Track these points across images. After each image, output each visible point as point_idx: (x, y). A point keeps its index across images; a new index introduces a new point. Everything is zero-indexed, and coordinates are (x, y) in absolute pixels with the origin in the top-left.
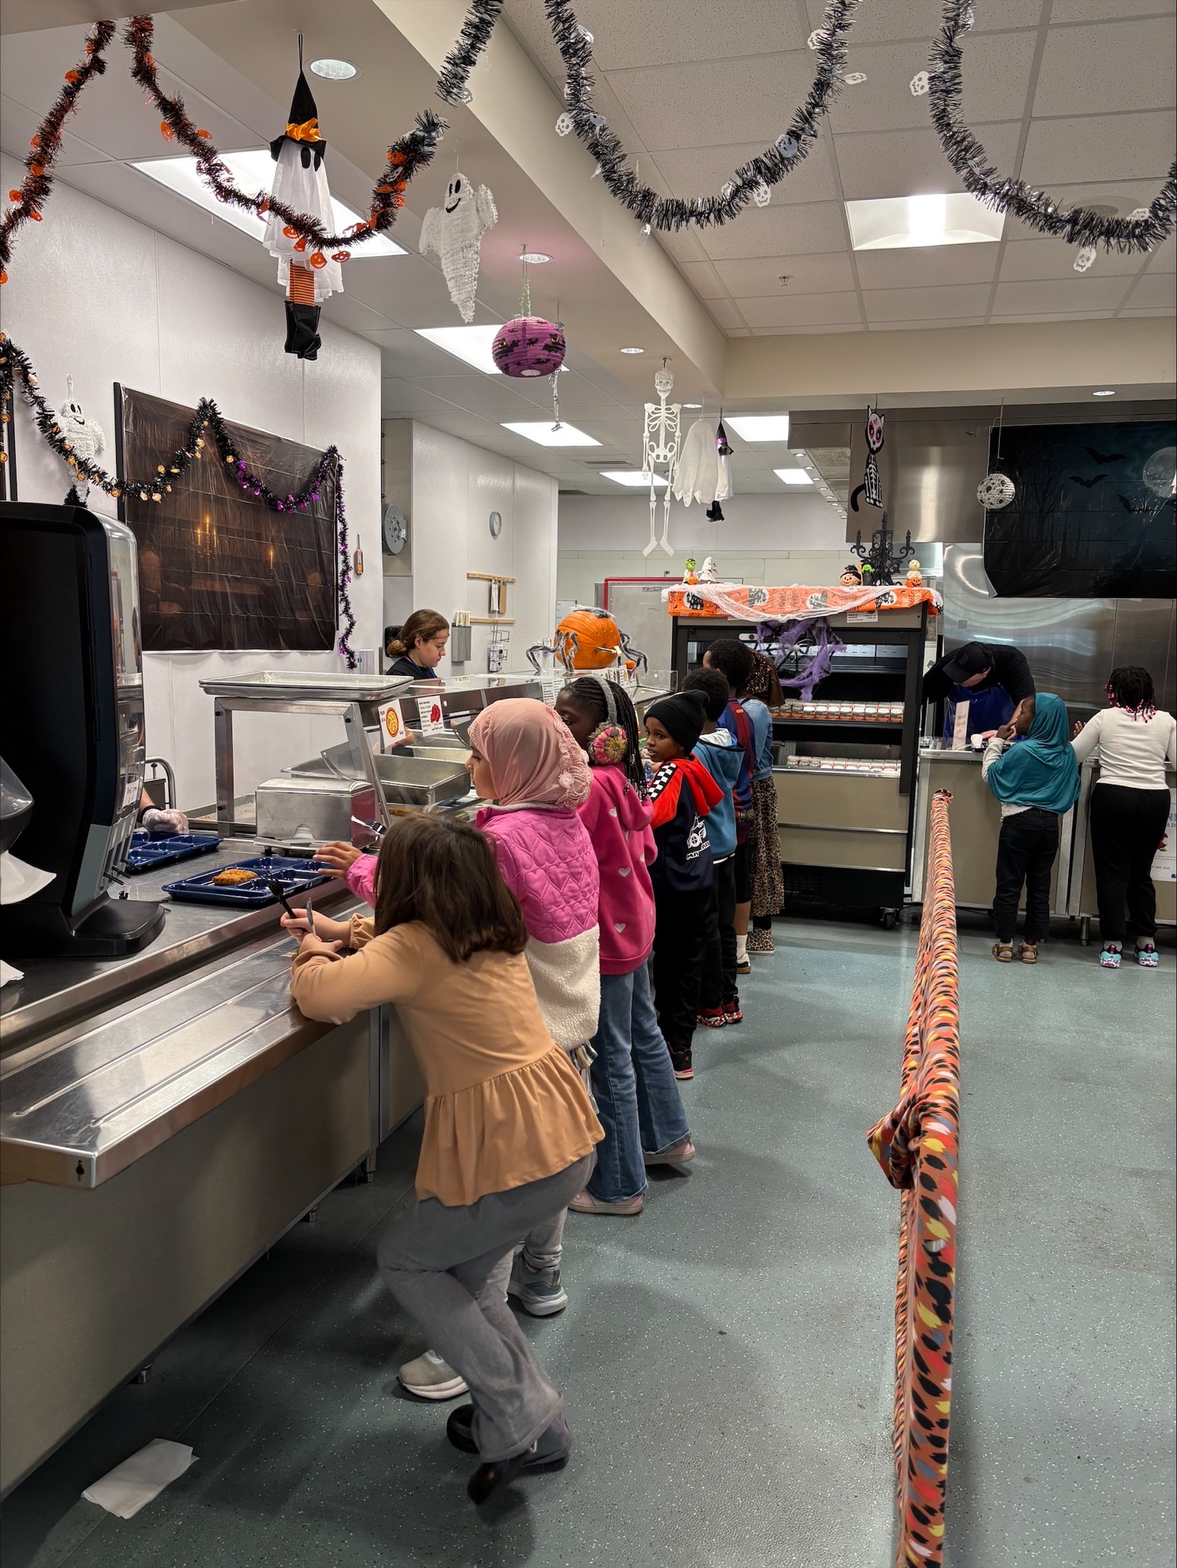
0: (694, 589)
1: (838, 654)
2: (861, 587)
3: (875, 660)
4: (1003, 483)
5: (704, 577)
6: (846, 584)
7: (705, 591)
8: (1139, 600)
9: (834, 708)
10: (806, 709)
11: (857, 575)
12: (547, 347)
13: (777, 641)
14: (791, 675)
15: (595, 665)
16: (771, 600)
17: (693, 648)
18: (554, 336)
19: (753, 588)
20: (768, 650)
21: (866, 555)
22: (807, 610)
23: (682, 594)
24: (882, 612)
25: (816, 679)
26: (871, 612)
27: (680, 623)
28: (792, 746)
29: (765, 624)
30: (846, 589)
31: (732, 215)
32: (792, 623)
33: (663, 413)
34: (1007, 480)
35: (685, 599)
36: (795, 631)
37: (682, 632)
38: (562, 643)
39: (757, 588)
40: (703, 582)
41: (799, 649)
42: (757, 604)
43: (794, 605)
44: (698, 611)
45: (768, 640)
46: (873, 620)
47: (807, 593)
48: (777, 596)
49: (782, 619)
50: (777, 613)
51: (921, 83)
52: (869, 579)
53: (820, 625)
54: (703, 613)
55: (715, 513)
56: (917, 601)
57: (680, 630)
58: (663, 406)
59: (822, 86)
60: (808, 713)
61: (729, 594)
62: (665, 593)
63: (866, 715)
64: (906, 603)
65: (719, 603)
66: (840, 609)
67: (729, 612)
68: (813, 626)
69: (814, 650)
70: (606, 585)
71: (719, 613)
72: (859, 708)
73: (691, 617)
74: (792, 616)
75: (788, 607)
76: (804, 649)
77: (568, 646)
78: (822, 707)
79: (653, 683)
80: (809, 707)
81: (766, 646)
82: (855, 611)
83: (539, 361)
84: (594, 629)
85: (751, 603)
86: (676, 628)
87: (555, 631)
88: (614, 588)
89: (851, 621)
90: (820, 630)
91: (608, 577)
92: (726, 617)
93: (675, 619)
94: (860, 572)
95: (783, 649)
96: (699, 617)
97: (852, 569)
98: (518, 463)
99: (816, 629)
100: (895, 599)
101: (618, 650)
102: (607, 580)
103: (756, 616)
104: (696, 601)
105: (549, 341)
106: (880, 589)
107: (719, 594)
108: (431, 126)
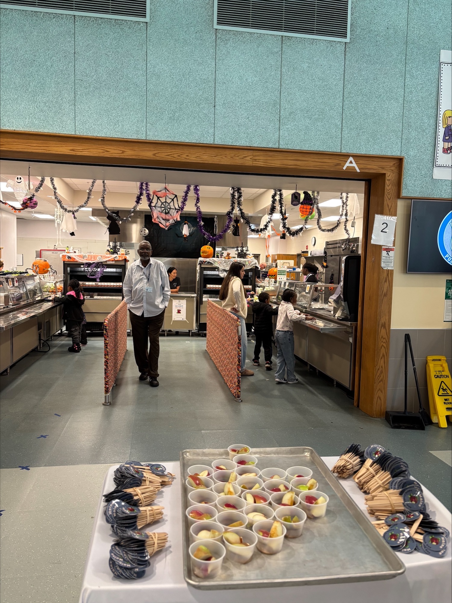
0: (69, 255)
1: (105, 270)
2: (110, 255)
3: (116, 272)
4: (145, 230)
5: (71, 251)
6: (107, 254)
7: (72, 255)
8: (182, 258)
9: (106, 284)
10: (99, 284)
11: (109, 252)
12: (34, 204)
13: (90, 267)
14: (94, 276)
15: (43, 273)
16: (88, 257)
17: (69, 269)
18: (36, 202)
19: (84, 254)
20: (87, 269)
21: (111, 247)
22: (98, 260)
23: (65, 255)
24: (116, 261)
25: (100, 276)
26: (113, 261)
27: (65, 263)
28: (96, 294)
29: (87, 263)
30: (107, 255)
31: (77, 212)
32: (94, 263)
33: (59, 211)
34: (146, 229)
35: (66, 257)
36: (94, 265)
37: (66, 265)
38: (35, 267)
39: (85, 254)
40: (71, 253)
41: (95, 269)
42: (85, 258)
43: (94, 259)
44: (70, 260)
45: (88, 267)
46: (114, 262)
47: (97, 256)
48: (90, 257)
49: (92, 262)
50: (90, 260)
51: (100, 200)
52: (112, 253)
53: (100, 264)
54: (71, 260)
55: (72, 234)
56: (123, 259)
57: (65, 265)
58: (59, 210)
59: (88, 198)
60: (99, 285)
61: (78, 256)
62: (61, 255)
63: (114, 285)
64: (121, 259)
65: (75, 258)
66: (105, 260)
67: (78, 260)
68: (98, 264)
69: (99, 270)
70: (41, 251)
71: (75, 260)
72: (112, 284)
73: (68, 261)
74: (94, 262)
75: (93, 259)
76: (96, 269)
77: (36, 268)
78: (103, 284)
79: (59, 278)
80: (100, 284)
81: (87, 268)
82: (109, 260)
83: (32, 206)
84: (43, 264)
85: (83, 258)
86: (64, 264)
87: (32, 265)
88: (43, 252)
89: (108, 263)
90: (100, 265)
91: (41, 249)
92: (77, 261)
93: (64, 262)
94: (110, 251)
95: (91, 269)
96: (70, 261)
97: (108, 250)
98: (3, 210)
99: (99, 265)
100: (118, 258)
101: (49, 269)
102: (41, 250)
103: (85, 261)
104: (69, 257)
105: (34, 203)
106: (115, 255)
107: (75, 256)
108: (34, 195)
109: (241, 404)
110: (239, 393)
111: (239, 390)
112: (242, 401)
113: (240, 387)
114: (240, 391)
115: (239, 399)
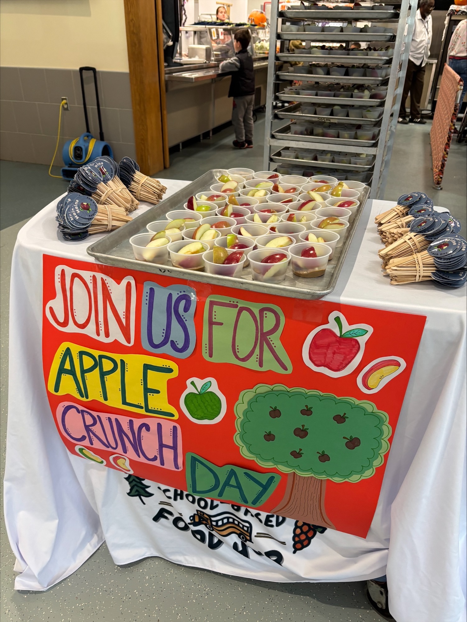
23: (285, 6)
35: (286, 8)
70: (264, 5)
77: (252, 22)
84: (259, 17)
88: (267, 6)
101: (266, 24)
102: (265, 3)
109: (441, 191)
110: (440, 180)
111: (441, 176)
112: (441, 189)
113: (443, 173)
114: (441, 178)
115: (438, 186)
